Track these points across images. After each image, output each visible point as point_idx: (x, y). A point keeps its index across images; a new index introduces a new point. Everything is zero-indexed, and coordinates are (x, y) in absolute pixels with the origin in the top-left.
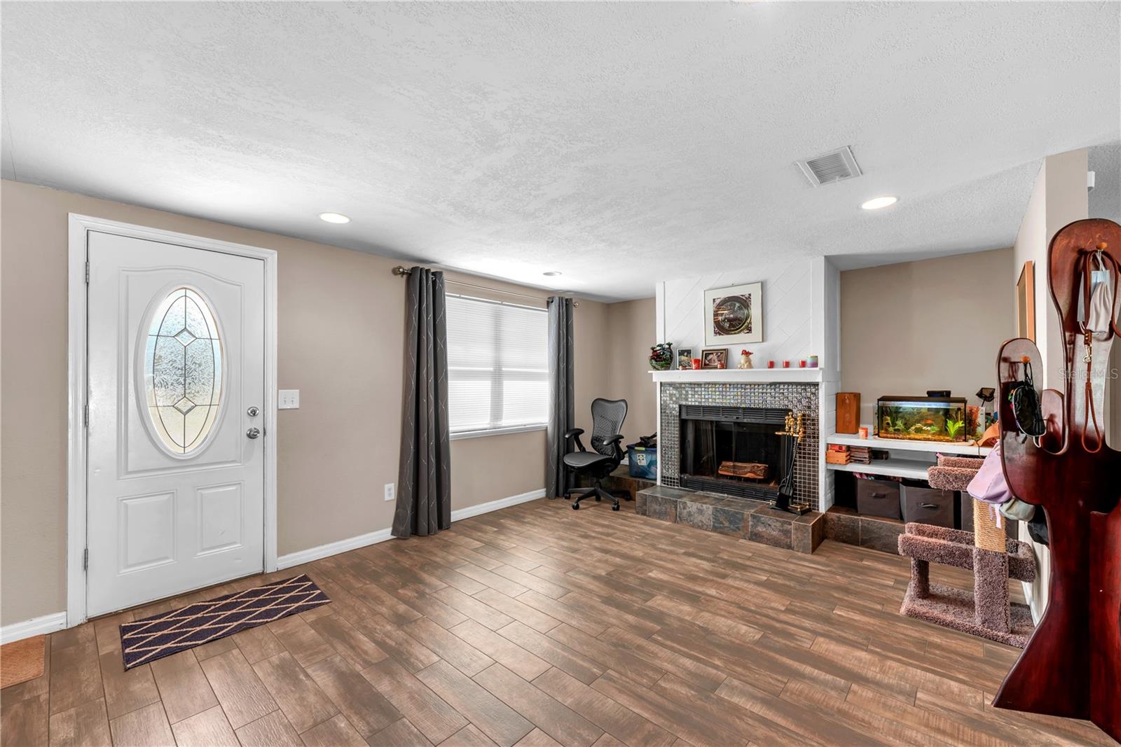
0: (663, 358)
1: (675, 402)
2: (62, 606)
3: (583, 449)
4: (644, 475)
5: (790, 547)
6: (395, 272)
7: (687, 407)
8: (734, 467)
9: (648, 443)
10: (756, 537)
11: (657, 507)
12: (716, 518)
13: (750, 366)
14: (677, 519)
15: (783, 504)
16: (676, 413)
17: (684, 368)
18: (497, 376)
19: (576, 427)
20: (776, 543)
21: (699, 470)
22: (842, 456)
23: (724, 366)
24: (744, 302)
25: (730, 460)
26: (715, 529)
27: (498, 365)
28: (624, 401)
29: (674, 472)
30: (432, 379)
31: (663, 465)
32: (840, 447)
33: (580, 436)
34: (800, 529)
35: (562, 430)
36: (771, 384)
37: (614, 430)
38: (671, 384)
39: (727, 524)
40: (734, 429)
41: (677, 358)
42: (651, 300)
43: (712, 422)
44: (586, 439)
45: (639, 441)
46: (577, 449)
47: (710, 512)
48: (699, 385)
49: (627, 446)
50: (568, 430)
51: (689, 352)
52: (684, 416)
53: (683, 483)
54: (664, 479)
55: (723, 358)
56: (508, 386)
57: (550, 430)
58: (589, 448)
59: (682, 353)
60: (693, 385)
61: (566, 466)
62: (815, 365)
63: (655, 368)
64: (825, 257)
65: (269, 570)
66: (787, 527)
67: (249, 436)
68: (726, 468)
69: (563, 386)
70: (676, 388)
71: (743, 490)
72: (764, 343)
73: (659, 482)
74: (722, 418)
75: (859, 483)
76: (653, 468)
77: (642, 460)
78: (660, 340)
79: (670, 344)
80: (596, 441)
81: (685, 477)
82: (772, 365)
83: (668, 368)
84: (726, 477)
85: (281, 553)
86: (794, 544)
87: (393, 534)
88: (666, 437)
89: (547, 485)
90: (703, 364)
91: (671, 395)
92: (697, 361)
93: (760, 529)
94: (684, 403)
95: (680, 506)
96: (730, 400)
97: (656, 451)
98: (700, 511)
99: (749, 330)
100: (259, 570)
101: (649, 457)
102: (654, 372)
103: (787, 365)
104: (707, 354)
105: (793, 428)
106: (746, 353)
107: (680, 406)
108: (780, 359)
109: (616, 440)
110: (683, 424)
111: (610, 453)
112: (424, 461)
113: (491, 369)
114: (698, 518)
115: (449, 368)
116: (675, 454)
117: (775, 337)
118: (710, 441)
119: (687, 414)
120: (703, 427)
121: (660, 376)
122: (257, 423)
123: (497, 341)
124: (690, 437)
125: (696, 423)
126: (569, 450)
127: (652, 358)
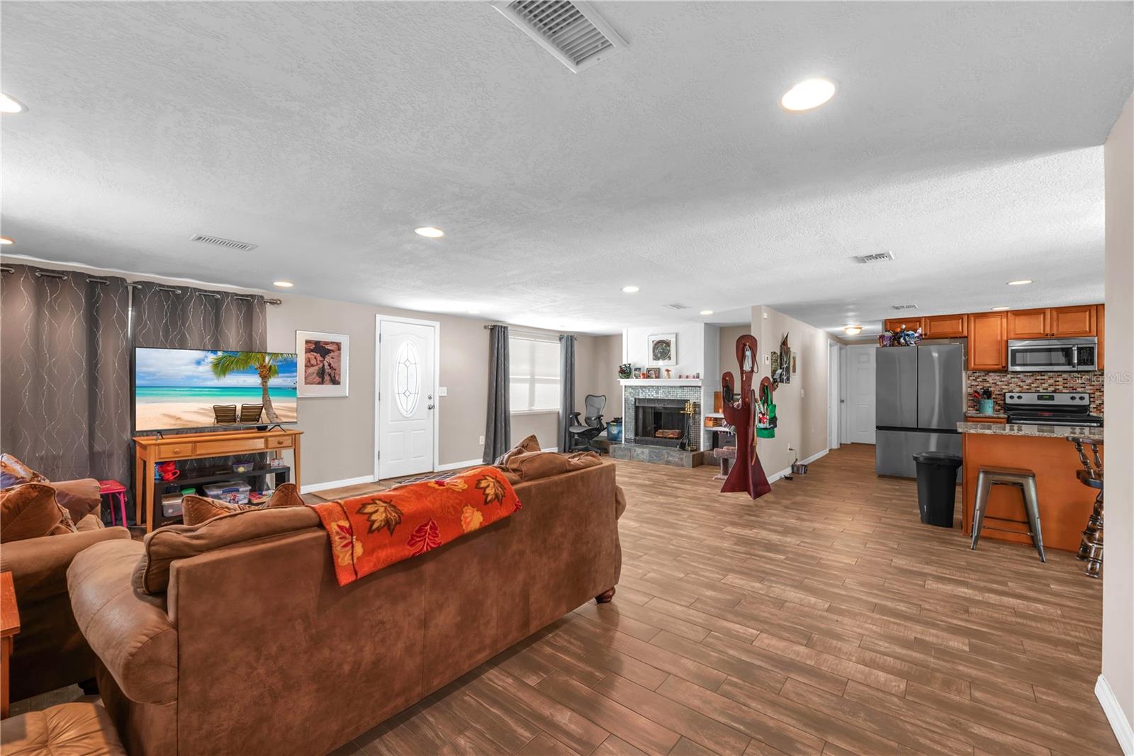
0: (626, 372)
1: (632, 397)
2: (372, 473)
3: (580, 424)
4: (615, 439)
5: (683, 466)
6: (485, 327)
7: (639, 399)
8: (663, 432)
9: (618, 421)
10: (668, 463)
11: (620, 453)
12: (650, 456)
13: (669, 378)
14: (631, 458)
15: (683, 447)
16: (633, 403)
17: (637, 378)
18: (532, 381)
19: (576, 411)
20: (677, 465)
21: (646, 433)
22: (711, 423)
23: (658, 377)
24: (668, 344)
25: (661, 429)
26: (649, 461)
27: (533, 374)
28: (604, 396)
29: (632, 436)
30: (503, 383)
31: (626, 432)
32: (711, 418)
33: (579, 417)
34: (687, 457)
35: (568, 412)
36: (681, 387)
37: (598, 412)
38: (630, 387)
39: (655, 458)
40: (663, 411)
41: (633, 372)
42: (620, 336)
43: (652, 407)
44: (582, 419)
45: (613, 420)
46: (576, 424)
47: (647, 452)
48: (645, 387)
49: (607, 423)
50: (571, 414)
51: (640, 369)
52: (637, 404)
53: (636, 442)
54: (626, 440)
55: (657, 373)
56: (538, 386)
57: (561, 412)
58: (584, 424)
59: (636, 370)
60: (642, 387)
61: (570, 433)
62: (698, 377)
63: (621, 377)
64: (705, 324)
65: (436, 471)
66: (682, 456)
67: (429, 408)
68: (659, 433)
69: (568, 387)
70: (632, 389)
71: (667, 443)
72: (677, 366)
73: (623, 442)
74: (657, 405)
75: (720, 436)
76: (620, 435)
77: (614, 430)
78: (625, 362)
79: (630, 365)
80: (587, 420)
81: (638, 438)
82: (680, 377)
83: (628, 378)
84: (658, 437)
85: (440, 464)
86: (685, 464)
87: (483, 462)
88: (627, 416)
89: (559, 446)
90: (647, 376)
91: (630, 393)
92: (643, 374)
93: (670, 458)
94: (637, 397)
95: (633, 451)
96: (661, 395)
97: (622, 425)
98: (643, 453)
99: (670, 358)
100: (431, 470)
101: (619, 428)
102: (621, 380)
103: (687, 377)
104: (649, 370)
105: (689, 410)
106: (668, 371)
107: (635, 399)
108: (684, 374)
109: (599, 418)
110: (637, 408)
111: (595, 424)
112: (499, 425)
113: (529, 377)
114: (641, 456)
115: (511, 377)
116: (632, 426)
117: (682, 362)
118: (650, 418)
119: (639, 403)
120: (647, 410)
121: (624, 382)
122: (431, 402)
123: (532, 361)
124: (641, 416)
125: (644, 408)
126: (571, 425)
127: (620, 372)
